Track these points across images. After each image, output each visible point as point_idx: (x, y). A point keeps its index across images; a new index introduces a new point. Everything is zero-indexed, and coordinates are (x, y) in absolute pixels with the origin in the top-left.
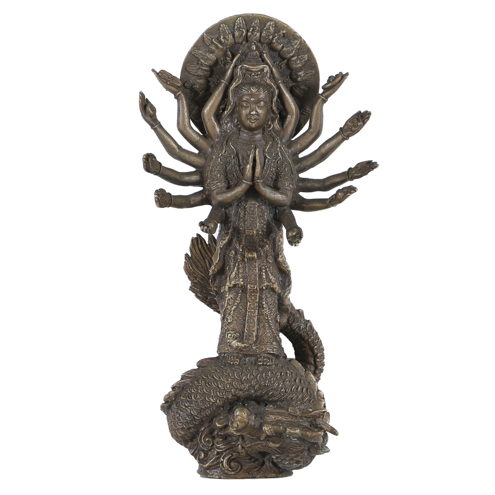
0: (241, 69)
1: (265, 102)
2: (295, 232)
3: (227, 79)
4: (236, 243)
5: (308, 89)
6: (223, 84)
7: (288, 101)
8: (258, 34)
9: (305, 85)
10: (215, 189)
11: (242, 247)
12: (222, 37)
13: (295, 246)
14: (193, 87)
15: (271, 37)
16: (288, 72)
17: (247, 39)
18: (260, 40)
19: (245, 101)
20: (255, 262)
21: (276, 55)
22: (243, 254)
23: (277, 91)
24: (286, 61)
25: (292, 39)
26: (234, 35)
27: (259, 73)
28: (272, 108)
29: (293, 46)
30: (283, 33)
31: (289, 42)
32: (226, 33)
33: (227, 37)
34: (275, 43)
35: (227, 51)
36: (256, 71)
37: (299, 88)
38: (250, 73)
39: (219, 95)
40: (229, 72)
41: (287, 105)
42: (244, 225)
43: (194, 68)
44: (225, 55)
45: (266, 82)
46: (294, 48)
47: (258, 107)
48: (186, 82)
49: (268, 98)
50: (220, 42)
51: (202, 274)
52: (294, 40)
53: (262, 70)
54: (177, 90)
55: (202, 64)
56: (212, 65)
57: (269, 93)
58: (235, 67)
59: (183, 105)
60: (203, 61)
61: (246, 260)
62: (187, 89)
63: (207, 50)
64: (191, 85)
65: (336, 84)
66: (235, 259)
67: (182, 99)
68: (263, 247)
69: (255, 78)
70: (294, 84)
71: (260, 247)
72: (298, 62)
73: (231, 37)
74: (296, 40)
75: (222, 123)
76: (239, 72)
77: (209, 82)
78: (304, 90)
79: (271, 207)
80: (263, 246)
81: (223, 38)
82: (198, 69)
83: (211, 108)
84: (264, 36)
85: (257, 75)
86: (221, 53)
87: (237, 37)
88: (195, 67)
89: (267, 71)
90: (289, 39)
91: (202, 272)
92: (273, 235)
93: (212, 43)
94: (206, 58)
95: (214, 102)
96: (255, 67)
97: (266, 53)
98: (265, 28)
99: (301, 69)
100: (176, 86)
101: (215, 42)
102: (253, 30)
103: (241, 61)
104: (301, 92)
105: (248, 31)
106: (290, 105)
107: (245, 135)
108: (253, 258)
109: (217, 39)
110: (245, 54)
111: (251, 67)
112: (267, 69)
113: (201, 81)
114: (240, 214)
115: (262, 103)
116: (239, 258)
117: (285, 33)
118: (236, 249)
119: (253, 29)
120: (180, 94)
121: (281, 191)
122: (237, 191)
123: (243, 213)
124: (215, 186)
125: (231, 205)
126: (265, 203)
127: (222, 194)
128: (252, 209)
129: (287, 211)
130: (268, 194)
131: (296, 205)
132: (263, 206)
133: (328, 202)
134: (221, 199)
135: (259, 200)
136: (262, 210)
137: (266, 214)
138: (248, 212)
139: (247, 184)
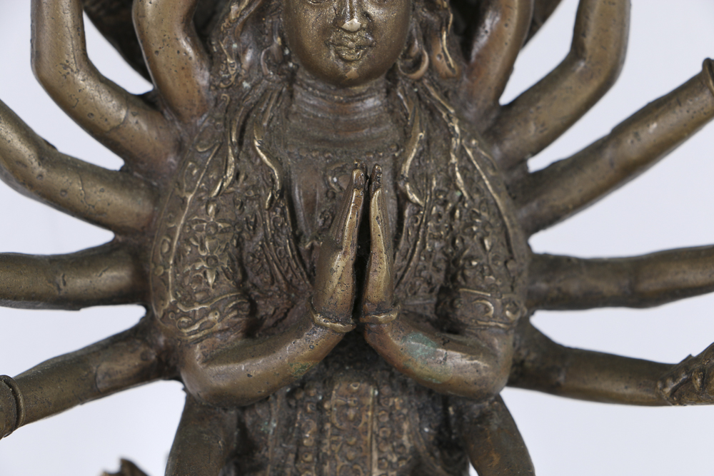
10: (200, 340)
75: (220, 50)
114: (302, 431)
121: (471, 340)
122: (292, 359)
123: (314, 426)
124: (196, 327)
125: (264, 400)
126: (404, 384)
127: (227, 362)
128: (351, 413)
129: (495, 423)
130: (420, 363)
131: (524, 377)
132: (393, 396)
133: (668, 390)
134: (222, 383)
135: (376, 375)
136: (391, 415)
137: (406, 426)
138: (333, 425)
139: (334, 330)
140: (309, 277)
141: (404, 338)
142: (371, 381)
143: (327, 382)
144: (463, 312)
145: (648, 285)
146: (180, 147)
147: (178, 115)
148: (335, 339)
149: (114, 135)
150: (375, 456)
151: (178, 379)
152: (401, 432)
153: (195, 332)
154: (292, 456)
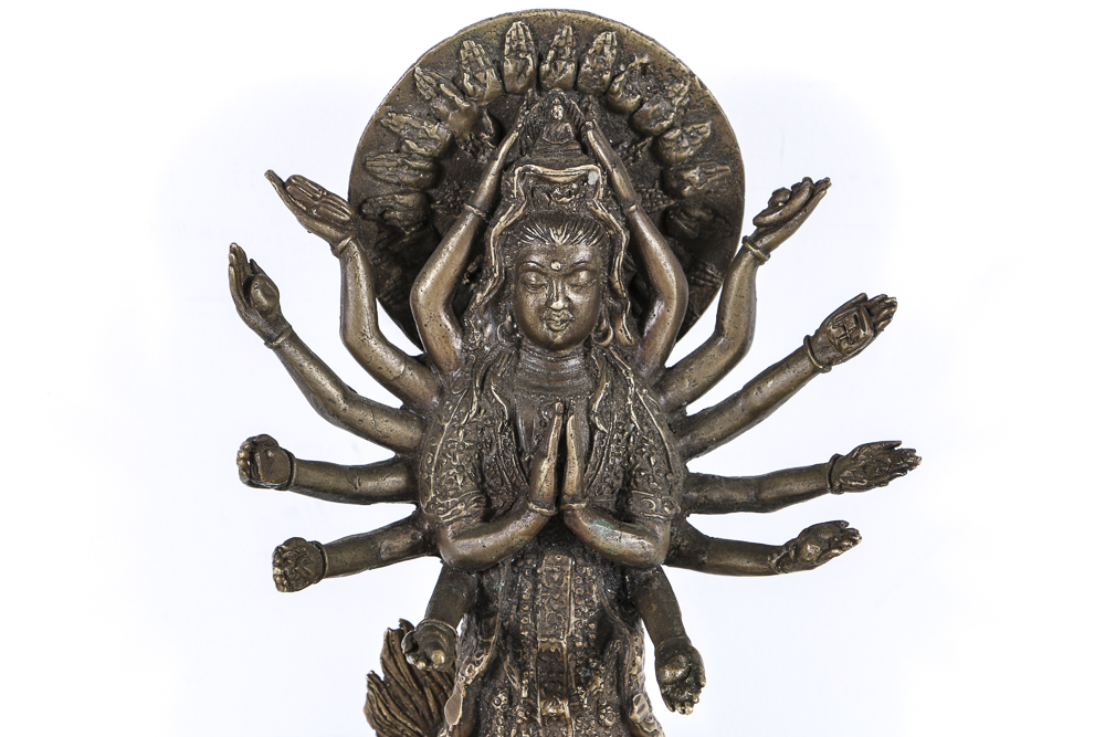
0: (522, 176)
1: (592, 273)
2: (681, 667)
3: (483, 203)
4: (511, 673)
5: (711, 217)
6: (470, 218)
7: (656, 262)
8: (570, 69)
9: (705, 207)
10: (451, 522)
11: (529, 685)
12: (467, 77)
13: (684, 712)
14: (387, 215)
15: (607, 77)
16: (655, 170)
17: (537, 81)
18: (576, 83)
19: (533, 270)
20: (566, 726)
21: (620, 122)
22: (530, 704)
23: (625, 237)
24: (649, 140)
25: (667, 81)
26: (500, 71)
27: (575, 186)
28: (610, 284)
29: (671, 99)
30: (641, 64)
31: (660, 89)
32: (479, 65)
33: (480, 76)
34: (618, 92)
35: (480, 116)
36: (565, 183)
37: (686, 214)
38: (547, 186)
39: (458, 247)
40: (489, 181)
41: (654, 271)
42: (535, 620)
43: (387, 164)
44: (477, 126)
45: (594, 214)
46: (673, 105)
47: (573, 286)
48: (365, 201)
49: (599, 259)
50: (463, 92)
51: (417, 729)
52: (671, 84)
53: (584, 178)
54: (339, 235)
55: (410, 153)
56: (440, 154)
57: (603, 245)
58: (506, 167)
59: (356, 276)
60: (413, 145)
61: (539, 720)
62: (369, 220)
63: (425, 112)
64: (379, 211)
65: (795, 214)
66: (509, 717)
67: (353, 258)
68: (586, 683)
69: (562, 203)
70: (672, 202)
71: (578, 684)
72: (685, 143)
73: (491, 75)
74: (679, 82)
75: (470, 325)
76: (517, 186)
77: (429, 200)
78: (699, 219)
79: (608, 568)
80: (588, 679)
81: (470, 80)
82: (398, 166)
83: (436, 283)
84: (586, 73)
85: (569, 195)
86: (463, 122)
87: (510, 75)
88: (389, 160)
89: (598, 182)
90: (657, 80)
91: (416, 724)
92: (616, 645)
93: (440, 93)
94: (420, 134)
95: (446, 267)
96: (562, 172)
97: (594, 128)
98: (590, 51)
99: (691, 163)
100: (337, 220)
101: (446, 91)
102: (557, 56)
103: (521, 150)
104: (693, 225)
105: (541, 59)
106: (661, 272)
107: (532, 360)
108: (560, 717)
109: (454, 81)
110: (533, 131)
111: (550, 172)
112: (595, 176)
113: (407, 199)
114: (521, 589)
115: (583, 275)
116: (521, 714)
117: (647, 64)
118: (511, 688)
119: (556, 53)
120: (348, 244)
121: (639, 527)
122: (513, 534)
123: (530, 586)
124: (449, 513)
125: (495, 566)
126: (593, 558)
127: (469, 538)
128: (556, 577)
129: (656, 585)
130: (602, 539)
131: (680, 558)
132: (586, 566)
133: (774, 561)
134: (465, 552)
135: (574, 551)
136: (584, 579)
137: (594, 588)
138: (543, 585)
139: (542, 514)
140: (528, 481)
141: (591, 522)
142: (570, 555)
143: (539, 555)
144: (634, 507)
145: (768, 494)
146: (441, 392)
147: (440, 369)
148: (543, 521)
149: (396, 383)
150: (573, 608)
151: (439, 555)
152: (592, 592)
153: (448, 517)
154: (514, 607)
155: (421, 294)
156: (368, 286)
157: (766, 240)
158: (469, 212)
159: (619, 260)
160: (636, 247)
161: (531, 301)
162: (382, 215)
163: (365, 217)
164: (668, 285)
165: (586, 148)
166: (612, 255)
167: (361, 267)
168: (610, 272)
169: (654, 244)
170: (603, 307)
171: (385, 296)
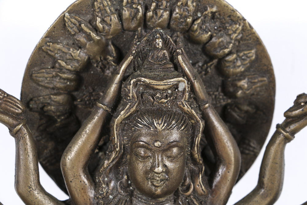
0: (135, 85)
1: (181, 148)
3: (110, 102)
5: (254, 110)
6: (100, 112)
7: (221, 140)
8: (166, 15)
9: (250, 104)
12: (99, 20)
14: (46, 109)
15: (189, 20)
16: (219, 80)
17: (144, 22)
18: (169, 24)
19: (142, 146)
21: (197, 50)
23: (202, 124)
24: (215, 61)
25: (228, 23)
26: (120, 16)
27: (170, 92)
28: (192, 155)
29: (230, 35)
30: (212, 12)
31: (223, 28)
32: (106, 12)
33: (107, 19)
34: (196, 30)
35: (107, 45)
36: (163, 90)
37: (239, 108)
38: (151, 91)
39: (93, 131)
40: (113, 88)
41: (219, 147)
43: (46, 75)
44: (104, 51)
45: (182, 110)
46: (231, 39)
47: (168, 157)
48: (31, 100)
49: (185, 139)
50: (96, 29)
52: (231, 25)
53: (176, 87)
54: (15, 122)
55: (61, 69)
56: (80, 69)
57: (188, 130)
58: (125, 79)
59: (26, 149)
60: (63, 64)
62: (34, 111)
63: (71, 42)
64: (40, 106)
67: (24, 138)
69: (162, 103)
70: (229, 101)
72: (239, 63)
73: (114, 18)
74: (236, 24)
75: (100, 182)
76: (131, 90)
77: (74, 99)
78: (247, 112)
81: (101, 22)
82: (53, 77)
83: (78, 154)
84: (176, 18)
85: (166, 97)
86: (96, 49)
87: (127, 19)
88: (47, 73)
89: (185, 89)
90: (222, 23)
93: (81, 30)
94: (68, 57)
95: (84, 143)
96: (162, 83)
97: (182, 54)
98: (179, 4)
99: (242, 76)
100: (14, 113)
101: (86, 29)
102: (157, 7)
103: (134, 67)
104: (243, 115)
105: (147, 9)
106: (224, 147)
109: (90, 22)
110: (142, 56)
111: (154, 82)
112: (183, 85)
113: (59, 98)
115: (175, 150)
117: (215, 12)
119: (157, 5)
120: (20, 129)
155: (68, 161)
156: (34, 156)
157: (293, 127)
158: (100, 108)
159: (198, 140)
160: (209, 131)
161: (140, 167)
162: (42, 108)
163: (31, 109)
164: (228, 155)
165: (177, 67)
166: (193, 137)
167: (29, 143)
168: (192, 147)
169: (220, 128)
170: (186, 171)
171: (44, 160)
